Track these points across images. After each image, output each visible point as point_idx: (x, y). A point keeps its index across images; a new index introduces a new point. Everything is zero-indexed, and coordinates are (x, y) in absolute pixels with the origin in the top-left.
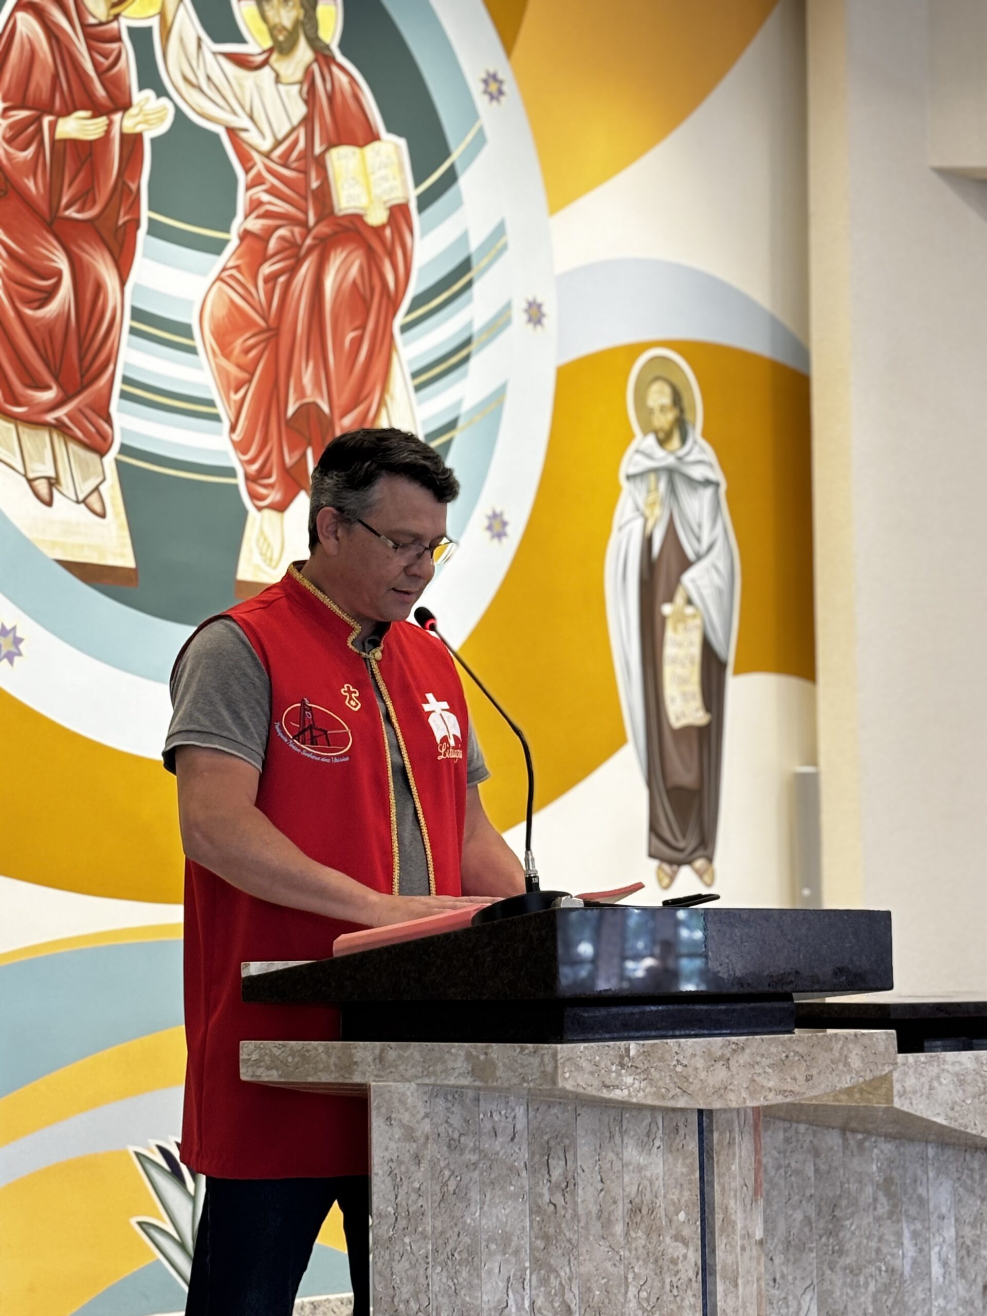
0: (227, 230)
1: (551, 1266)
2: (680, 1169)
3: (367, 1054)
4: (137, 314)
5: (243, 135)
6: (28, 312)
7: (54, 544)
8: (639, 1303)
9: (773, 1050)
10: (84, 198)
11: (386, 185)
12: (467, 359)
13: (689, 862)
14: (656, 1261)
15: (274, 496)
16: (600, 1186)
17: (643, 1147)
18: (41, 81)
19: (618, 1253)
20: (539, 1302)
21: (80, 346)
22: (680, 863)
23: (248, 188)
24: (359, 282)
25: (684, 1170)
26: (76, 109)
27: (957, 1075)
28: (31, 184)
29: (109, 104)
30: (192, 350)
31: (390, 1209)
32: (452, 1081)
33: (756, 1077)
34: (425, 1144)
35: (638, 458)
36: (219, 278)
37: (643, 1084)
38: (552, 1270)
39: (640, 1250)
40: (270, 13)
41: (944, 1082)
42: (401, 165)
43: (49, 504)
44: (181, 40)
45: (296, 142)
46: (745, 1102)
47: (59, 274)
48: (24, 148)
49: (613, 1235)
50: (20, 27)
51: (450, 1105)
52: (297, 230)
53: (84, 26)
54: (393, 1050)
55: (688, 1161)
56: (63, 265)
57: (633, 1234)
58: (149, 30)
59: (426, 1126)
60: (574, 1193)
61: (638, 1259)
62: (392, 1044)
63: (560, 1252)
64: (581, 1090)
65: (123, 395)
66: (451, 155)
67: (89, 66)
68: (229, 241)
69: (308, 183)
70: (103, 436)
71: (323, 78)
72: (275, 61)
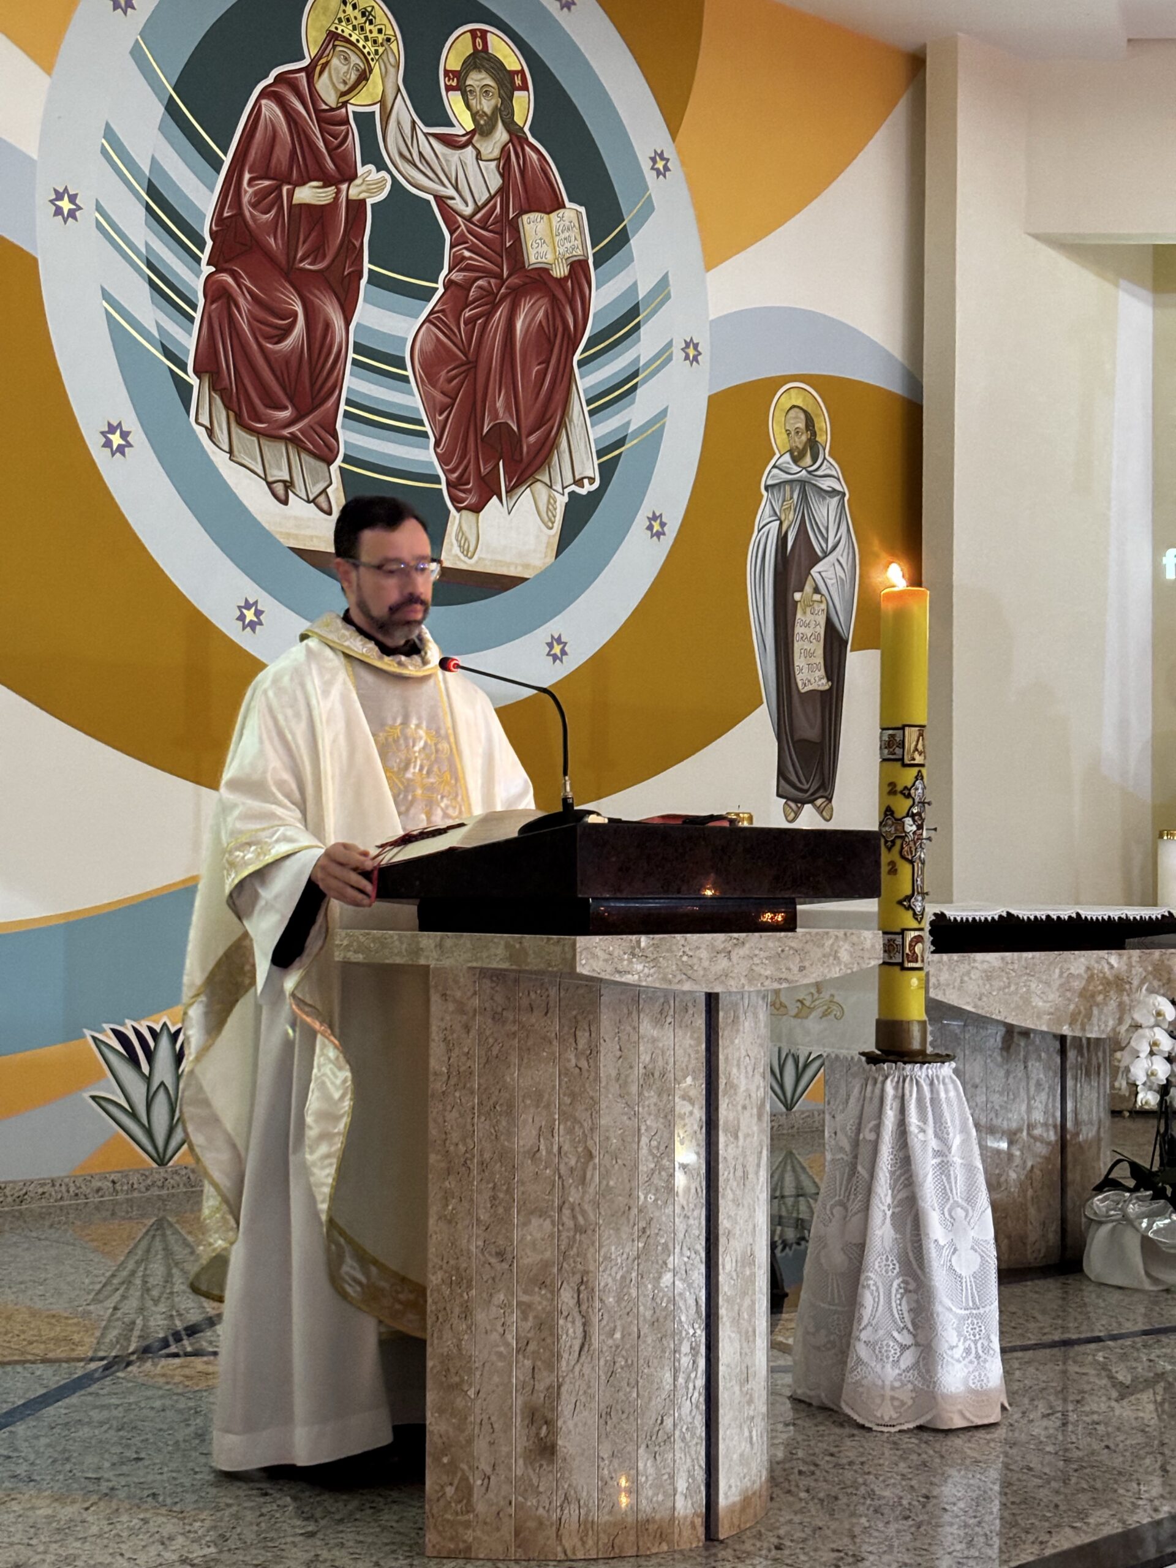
0: (436, 282)
1: (575, 1119)
2: (688, 1041)
3: (431, 941)
4: (359, 348)
5: (450, 202)
6: (269, 345)
7: (288, 535)
8: (650, 1151)
9: (770, 944)
10: (316, 253)
11: (568, 245)
12: (634, 388)
13: (812, 802)
14: (666, 1116)
15: (471, 499)
16: (618, 1053)
17: (657, 1023)
18: (281, 154)
19: (633, 1108)
20: (566, 1148)
21: (311, 374)
22: (804, 803)
23: (452, 247)
24: (544, 324)
25: (692, 1043)
26: (310, 180)
27: (985, 971)
28: (272, 241)
29: (337, 175)
31: (444, 1069)
32: (494, 965)
33: (754, 967)
34: (475, 1015)
35: (775, 471)
36: (428, 320)
37: (652, 971)
38: (576, 1121)
39: (652, 1107)
40: (473, 102)
41: (973, 977)
42: (581, 228)
43: (285, 502)
44: (399, 123)
45: (495, 206)
46: (743, 987)
47: (294, 315)
48: (266, 212)
49: (628, 1094)
50: (263, 109)
51: (494, 985)
52: (493, 281)
53: (317, 111)
54: (450, 939)
55: (696, 1035)
56: (299, 309)
57: (646, 1094)
58: (371, 115)
59: (476, 1002)
60: (597, 1060)
61: (650, 1114)
62: (449, 934)
63: (583, 1107)
64: (595, 975)
65: (347, 414)
66: (623, 220)
67: (321, 144)
68: (437, 289)
69: (503, 243)
70: (330, 449)
71: (517, 156)
72: (477, 141)
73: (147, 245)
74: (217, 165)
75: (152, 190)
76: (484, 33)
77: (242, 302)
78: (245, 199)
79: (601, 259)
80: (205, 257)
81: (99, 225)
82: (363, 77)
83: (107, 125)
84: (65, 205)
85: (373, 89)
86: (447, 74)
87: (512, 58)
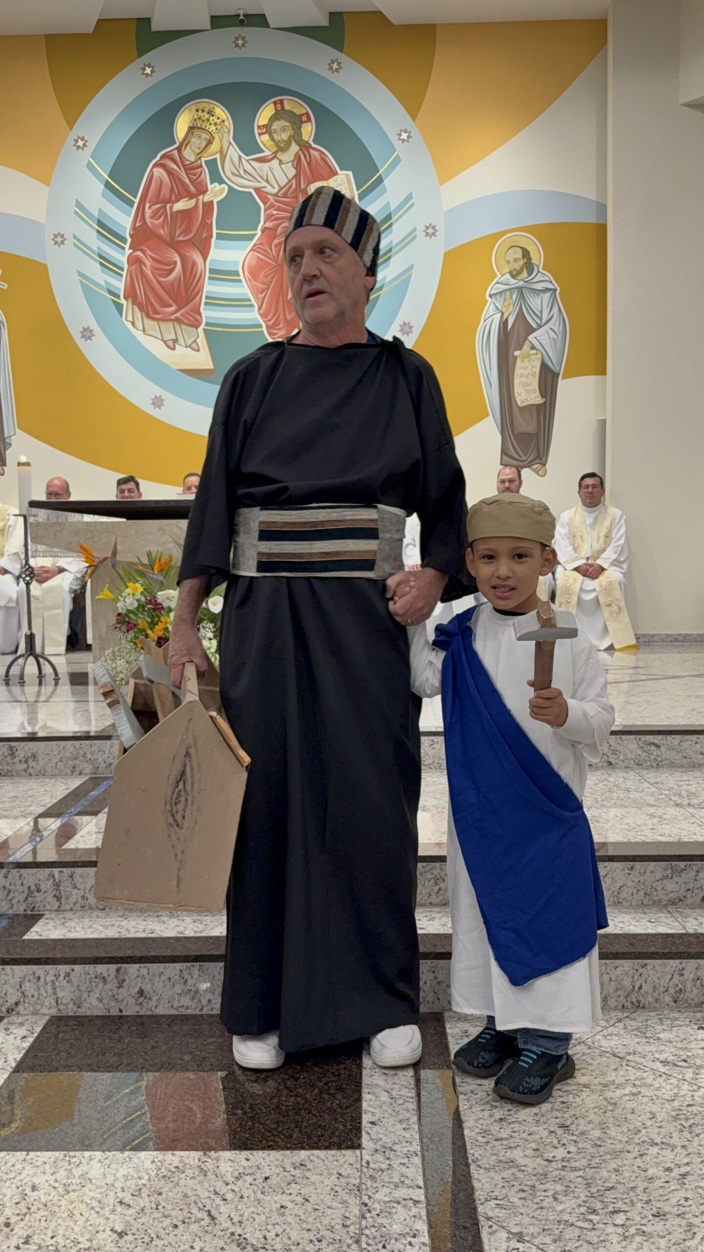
5: (264, 190)
6: (162, 279)
7: (177, 364)
10: (185, 232)
12: (389, 258)
13: (529, 466)
18: (165, 192)
21: (185, 288)
22: (523, 466)
26: (181, 198)
28: (162, 231)
29: (197, 193)
35: (498, 285)
36: (252, 250)
40: (276, 137)
42: (349, 182)
43: (174, 349)
45: (291, 185)
47: (175, 263)
48: (158, 219)
53: (184, 166)
56: (178, 259)
58: (216, 159)
66: (378, 171)
67: (187, 181)
68: (255, 235)
69: (297, 201)
70: (197, 321)
71: (305, 156)
72: (279, 155)
73: (99, 248)
74: (131, 204)
75: (100, 223)
76: (282, 101)
77: (148, 263)
78: (147, 216)
80: (127, 246)
81: (75, 245)
82: (209, 143)
83: (77, 201)
84: (59, 239)
85: (215, 147)
86: (259, 127)
87: (298, 107)
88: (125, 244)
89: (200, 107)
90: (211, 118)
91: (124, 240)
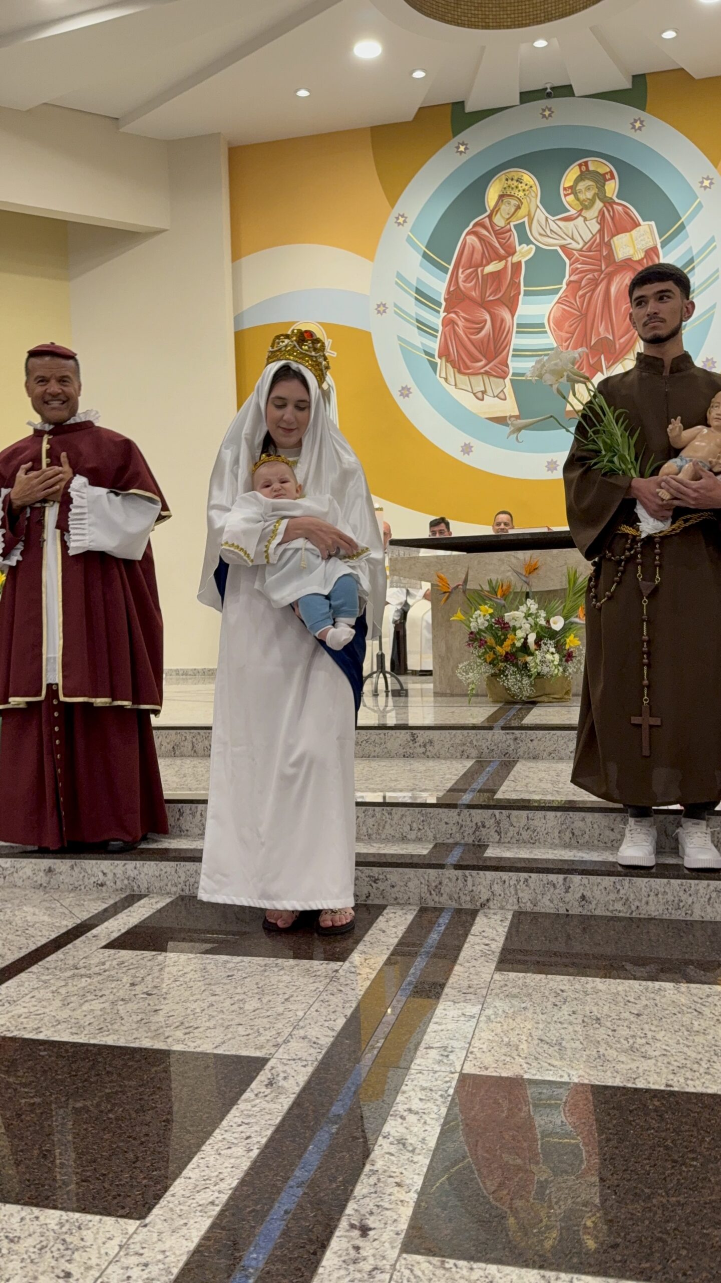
4: (519, 326)
5: (569, 246)
6: (473, 337)
7: (484, 413)
10: (494, 293)
18: (477, 256)
23: (571, 265)
26: (492, 261)
28: (473, 293)
29: (506, 255)
30: (545, 332)
36: (558, 302)
40: (581, 197)
43: (482, 399)
44: (538, 221)
45: (596, 239)
47: (486, 321)
48: (471, 282)
50: (468, 241)
52: (596, 274)
53: (494, 231)
56: (488, 317)
65: (513, 356)
66: (680, 218)
67: (497, 245)
68: (561, 288)
69: (601, 254)
70: (505, 372)
71: (608, 211)
72: (584, 213)
73: (416, 314)
74: (445, 270)
75: (418, 291)
76: (586, 163)
77: (460, 323)
78: (460, 280)
79: (664, 245)
80: (442, 310)
81: (395, 312)
82: (518, 208)
83: (398, 273)
84: (381, 309)
85: (523, 211)
86: (565, 189)
87: (604, 167)
88: (440, 307)
89: (510, 176)
90: (520, 185)
91: (439, 305)
